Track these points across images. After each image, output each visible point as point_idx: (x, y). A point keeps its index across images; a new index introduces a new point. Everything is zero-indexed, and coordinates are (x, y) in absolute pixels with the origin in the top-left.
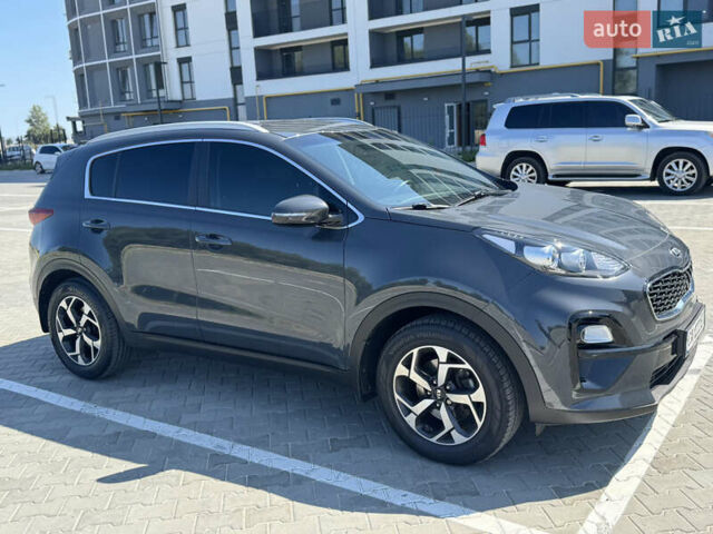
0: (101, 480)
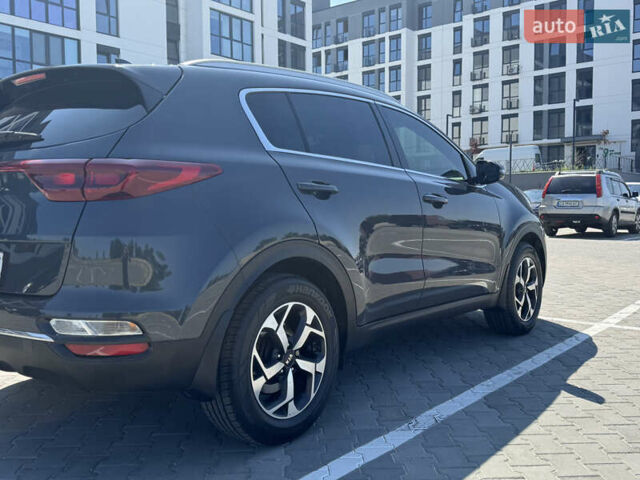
0: (599, 400)
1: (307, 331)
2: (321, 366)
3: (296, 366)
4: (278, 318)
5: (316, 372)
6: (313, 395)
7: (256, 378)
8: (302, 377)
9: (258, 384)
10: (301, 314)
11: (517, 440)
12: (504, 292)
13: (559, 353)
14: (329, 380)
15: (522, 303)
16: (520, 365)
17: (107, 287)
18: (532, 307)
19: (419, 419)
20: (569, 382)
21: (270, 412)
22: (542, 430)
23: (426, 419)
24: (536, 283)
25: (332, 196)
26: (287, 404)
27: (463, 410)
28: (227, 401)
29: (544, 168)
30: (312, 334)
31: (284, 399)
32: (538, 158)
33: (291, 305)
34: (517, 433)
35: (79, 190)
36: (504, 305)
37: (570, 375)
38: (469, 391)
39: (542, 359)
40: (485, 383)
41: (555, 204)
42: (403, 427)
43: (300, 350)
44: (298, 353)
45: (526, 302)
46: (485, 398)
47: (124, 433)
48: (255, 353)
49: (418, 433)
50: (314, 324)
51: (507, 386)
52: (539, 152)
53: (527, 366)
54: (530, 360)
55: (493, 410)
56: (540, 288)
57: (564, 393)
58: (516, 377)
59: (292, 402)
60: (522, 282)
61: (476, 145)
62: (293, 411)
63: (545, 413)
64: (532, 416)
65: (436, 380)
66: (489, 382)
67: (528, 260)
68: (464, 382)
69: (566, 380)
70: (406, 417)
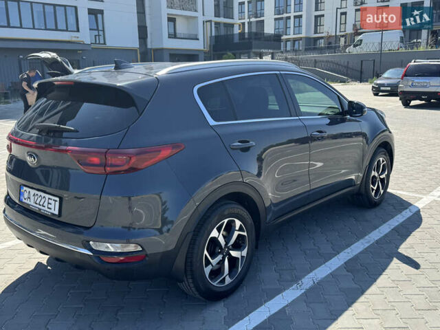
1: (236, 234)
2: (244, 253)
3: (230, 255)
4: (219, 230)
5: (242, 256)
6: (240, 269)
7: (206, 266)
8: (233, 261)
9: (207, 270)
10: (233, 225)
11: (362, 299)
12: (364, 183)
13: (397, 224)
14: (250, 259)
15: (375, 188)
16: (370, 235)
17: (120, 227)
18: (382, 189)
19: (303, 280)
20: (400, 250)
21: (215, 284)
22: (378, 292)
23: (308, 281)
24: (386, 173)
25: (251, 149)
26: (225, 278)
27: (331, 273)
28: (190, 281)
29: (406, 47)
30: (239, 235)
31: (223, 275)
32: (402, 40)
33: (226, 221)
34: (363, 292)
35: (103, 168)
36: (363, 191)
37: (401, 244)
38: (336, 257)
39: (385, 229)
40: (346, 251)
41: (410, 84)
42: (294, 287)
43: (232, 245)
44: (230, 247)
45: (378, 187)
46: (345, 263)
47: (131, 289)
48: (206, 252)
49: (303, 291)
50: (241, 229)
51: (361, 253)
52: (403, 36)
53: (375, 235)
54: (377, 230)
55: (350, 274)
56: (388, 176)
57: (395, 260)
58: (367, 245)
59: (228, 276)
60: (376, 175)
61: (357, 30)
62: (228, 280)
63: (382, 277)
64: (373, 279)
65: (316, 248)
66: (348, 250)
67: (381, 159)
68: (333, 250)
69: (398, 248)
70: (296, 279)
